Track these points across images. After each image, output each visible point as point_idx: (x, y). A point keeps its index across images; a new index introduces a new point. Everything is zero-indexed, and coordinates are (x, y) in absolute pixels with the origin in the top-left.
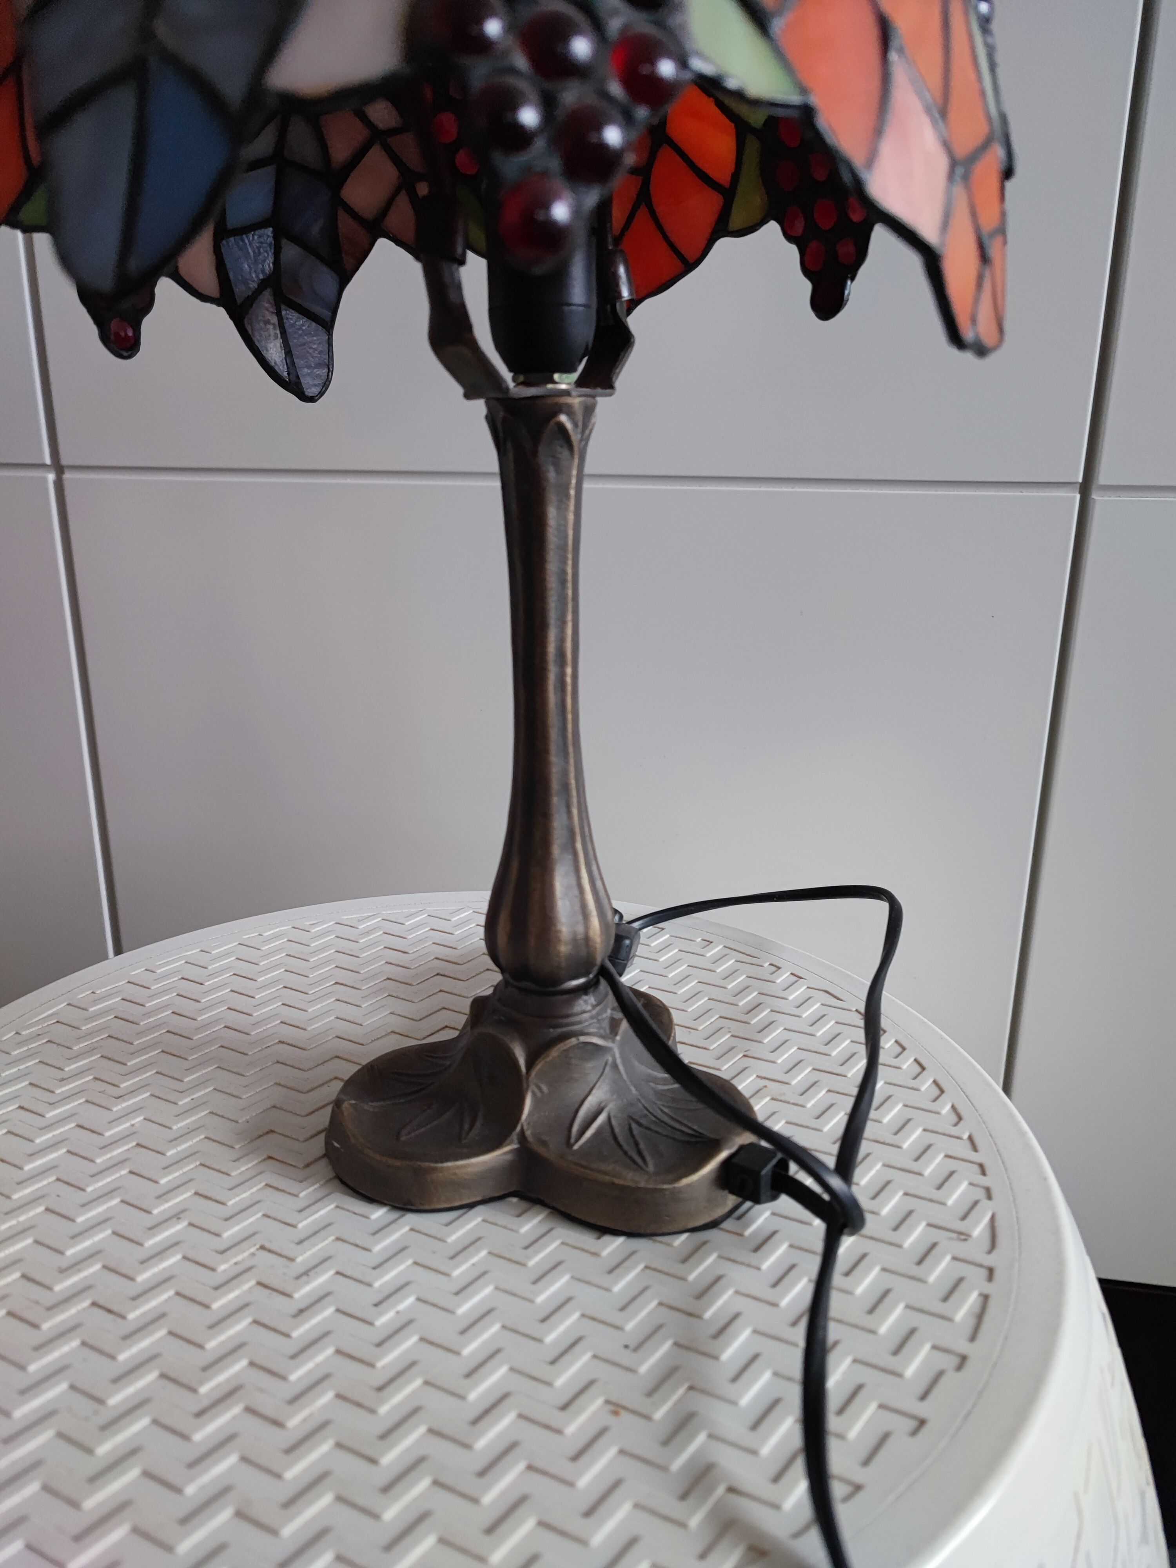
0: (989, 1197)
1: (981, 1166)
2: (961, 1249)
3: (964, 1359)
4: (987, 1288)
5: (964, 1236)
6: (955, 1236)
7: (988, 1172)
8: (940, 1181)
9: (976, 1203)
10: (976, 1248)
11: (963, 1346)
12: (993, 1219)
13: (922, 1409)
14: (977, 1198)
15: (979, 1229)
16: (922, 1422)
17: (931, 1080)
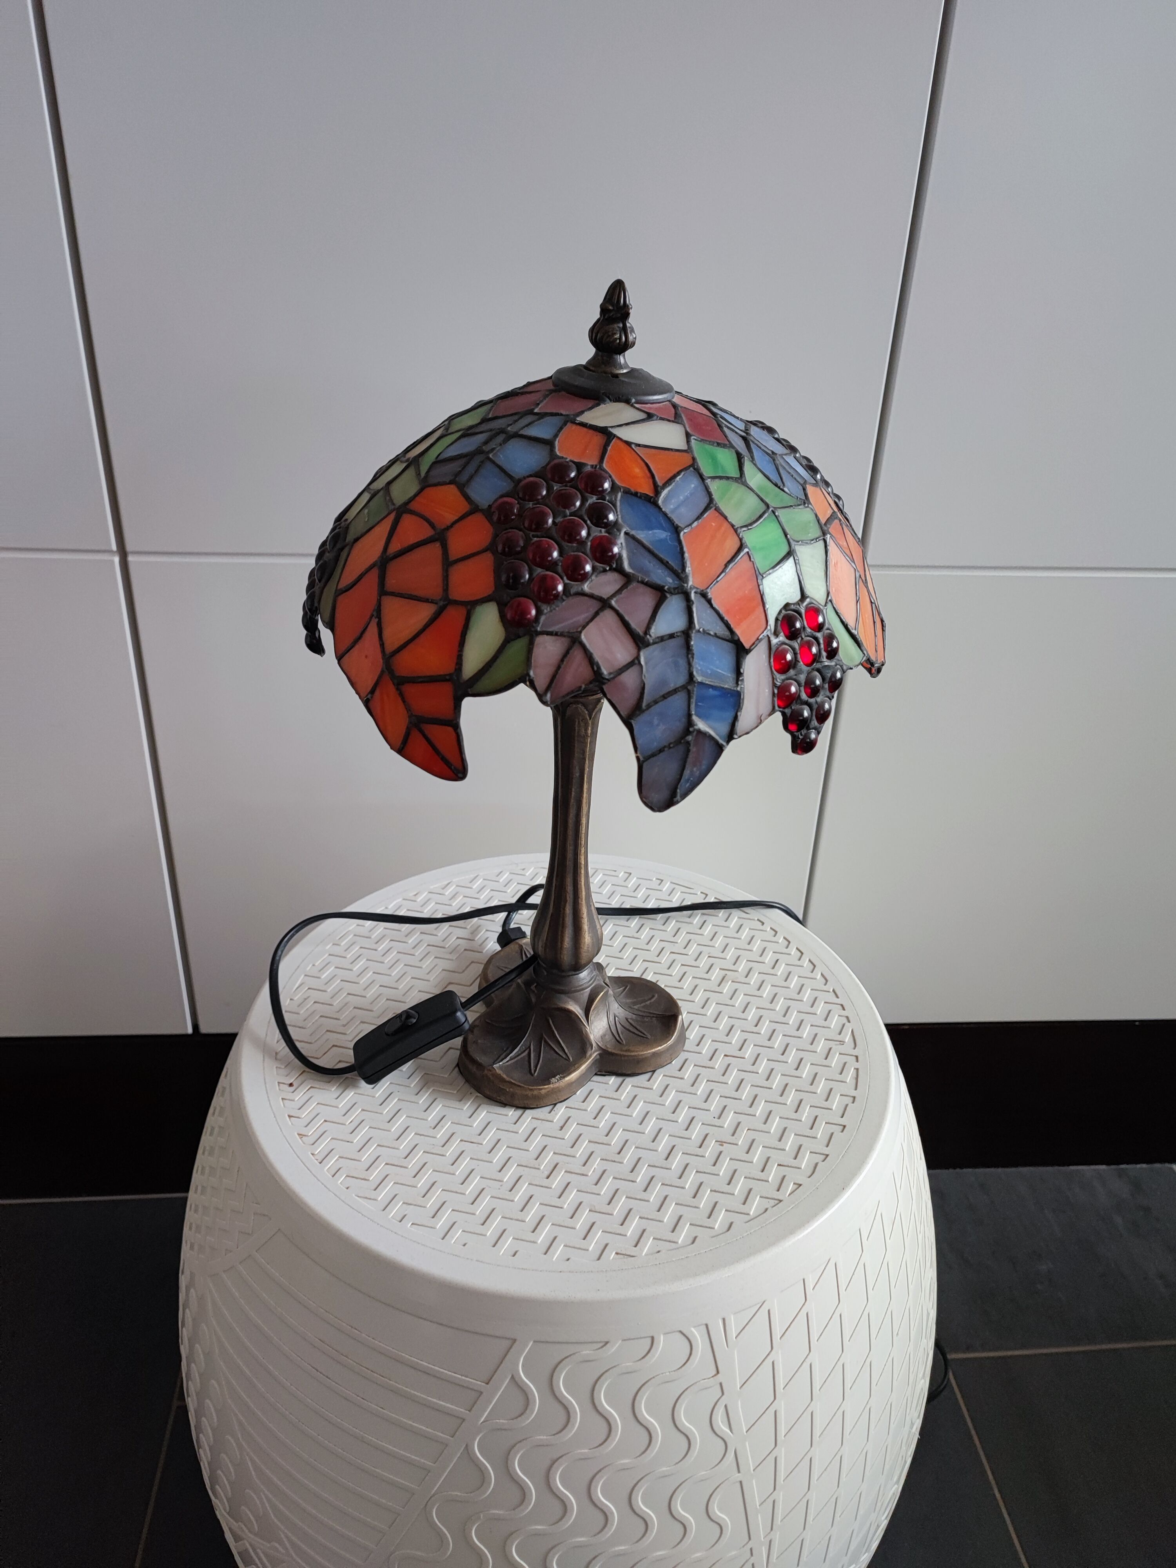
0: (849, 1021)
1: (842, 1005)
2: (842, 1049)
3: (854, 1098)
4: (857, 1065)
5: (842, 1042)
6: (839, 1043)
7: (846, 1008)
8: (825, 1016)
9: (844, 1025)
10: (848, 1047)
11: (853, 1093)
12: (852, 1030)
13: (842, 1121)
14: (844, 1022)
15: (848, 1038)
16: (845, 1126)
17: (808, 960)
